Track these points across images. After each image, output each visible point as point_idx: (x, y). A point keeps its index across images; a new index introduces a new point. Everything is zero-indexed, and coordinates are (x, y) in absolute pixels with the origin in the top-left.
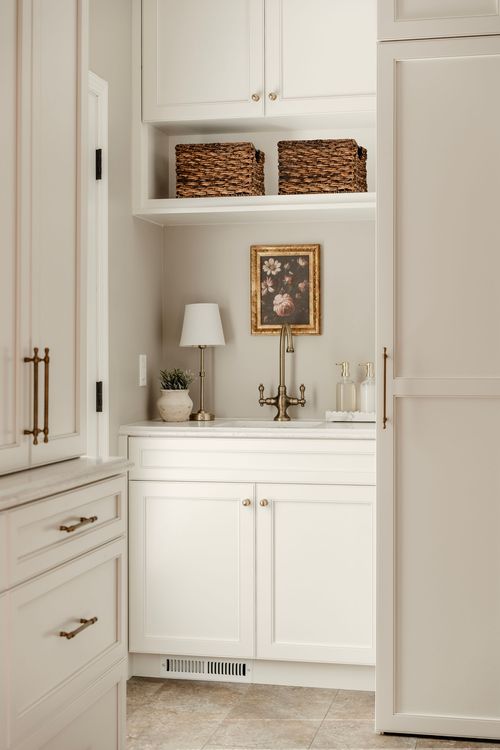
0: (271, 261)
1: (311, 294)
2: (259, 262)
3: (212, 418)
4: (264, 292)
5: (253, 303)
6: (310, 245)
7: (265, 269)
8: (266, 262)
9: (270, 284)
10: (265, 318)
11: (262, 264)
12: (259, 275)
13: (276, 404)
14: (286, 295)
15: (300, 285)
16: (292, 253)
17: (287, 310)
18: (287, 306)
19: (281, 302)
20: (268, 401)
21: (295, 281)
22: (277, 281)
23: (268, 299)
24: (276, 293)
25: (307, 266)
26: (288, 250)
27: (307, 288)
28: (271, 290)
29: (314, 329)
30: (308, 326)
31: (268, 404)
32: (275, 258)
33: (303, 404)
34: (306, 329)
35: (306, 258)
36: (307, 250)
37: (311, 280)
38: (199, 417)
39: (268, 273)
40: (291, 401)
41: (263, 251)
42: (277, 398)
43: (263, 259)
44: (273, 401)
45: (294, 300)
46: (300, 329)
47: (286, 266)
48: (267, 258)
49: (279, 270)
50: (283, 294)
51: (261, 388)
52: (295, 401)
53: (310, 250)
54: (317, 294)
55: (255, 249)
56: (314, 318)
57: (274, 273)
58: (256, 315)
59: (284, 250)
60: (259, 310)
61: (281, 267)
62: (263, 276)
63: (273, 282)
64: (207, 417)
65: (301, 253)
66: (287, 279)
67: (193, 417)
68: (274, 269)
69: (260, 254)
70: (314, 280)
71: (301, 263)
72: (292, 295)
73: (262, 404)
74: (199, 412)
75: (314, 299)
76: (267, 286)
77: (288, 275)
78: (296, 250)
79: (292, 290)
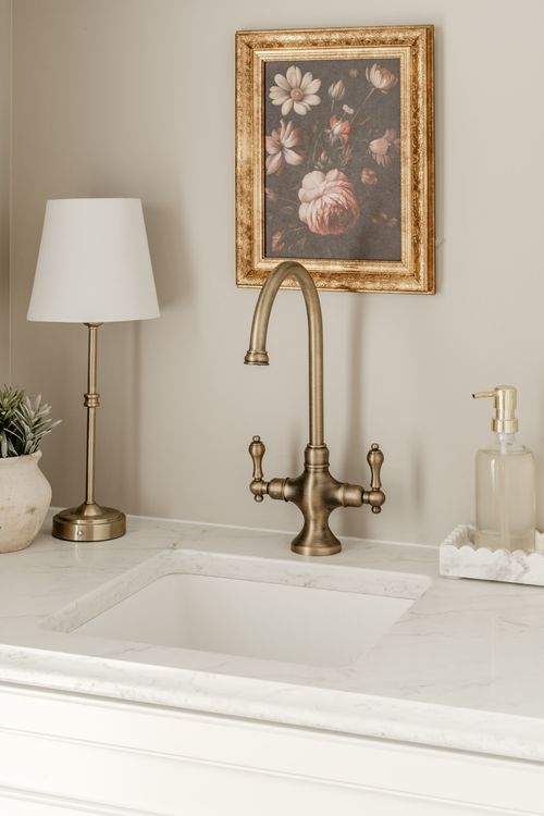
0: (294, 74)
1: (406, 172)
2: (258, 78)
3: (118, 531)
4: (273, 165)
5: (241, 195)
6: (402, 28)
7: (276, 96)
8: (278, 78)
9: (288, 142)
10: (277, 238)
11: (267, 83)
12: (258, 116)
13: (298, 498)
14: (333, 174)
15: (375, 146)
16: (352, 52)
17: (336, 217)
18: (337, 206)
19: (321, 194)
20: (275, 488)
21: (359, 133)
22: (310, 130)
23: (282, 185)
24: (306, 167)
25: (395, 89)
26: (339, 43)
27: (394, 153)
28: (293, 158)
29: (415, 275)
30: (398, 269)
31: (274, 496)
32: (305, 66)
33: (377, 507)
34: (391, 276)
35: (392, 66)
36: (395, 42)
37: (406, 131)
38: (77, 529)
39: (285, 110)
40: (339, 494)
41: (270, 46)
42: (299, 484)
43: (269, 70)
44: (287, 491)
45: (356, 188)
46: (373, 276)
47: (336, 90)
48: (282, 67)
49: (314, 100)
50: (325, 171)
51: (257, 448)
52: (354, 496)
53: (402, 43)
54: (423, 174)
55: (247, 42)
56: (416, 245)
57: (300, 109)
58: (250, 229)
59: (327, 43)
60: (258, 217)
61: (323, 92)
62: (270, 119)
63: (299, 136)
64: (100, 528)
65: (377, 52)
66: (338, 127)
67: (59, 529)
68: (301, 99)
69: (264, 55)
70: (415, 130)
71: (378, 80)
72: (351, 174)
73: (259, 495)
74: (79, 512)
75: (415, 188)
76: (281, 148)
77: (341, 116)
78: (362, 43)
79: (351, 160)
